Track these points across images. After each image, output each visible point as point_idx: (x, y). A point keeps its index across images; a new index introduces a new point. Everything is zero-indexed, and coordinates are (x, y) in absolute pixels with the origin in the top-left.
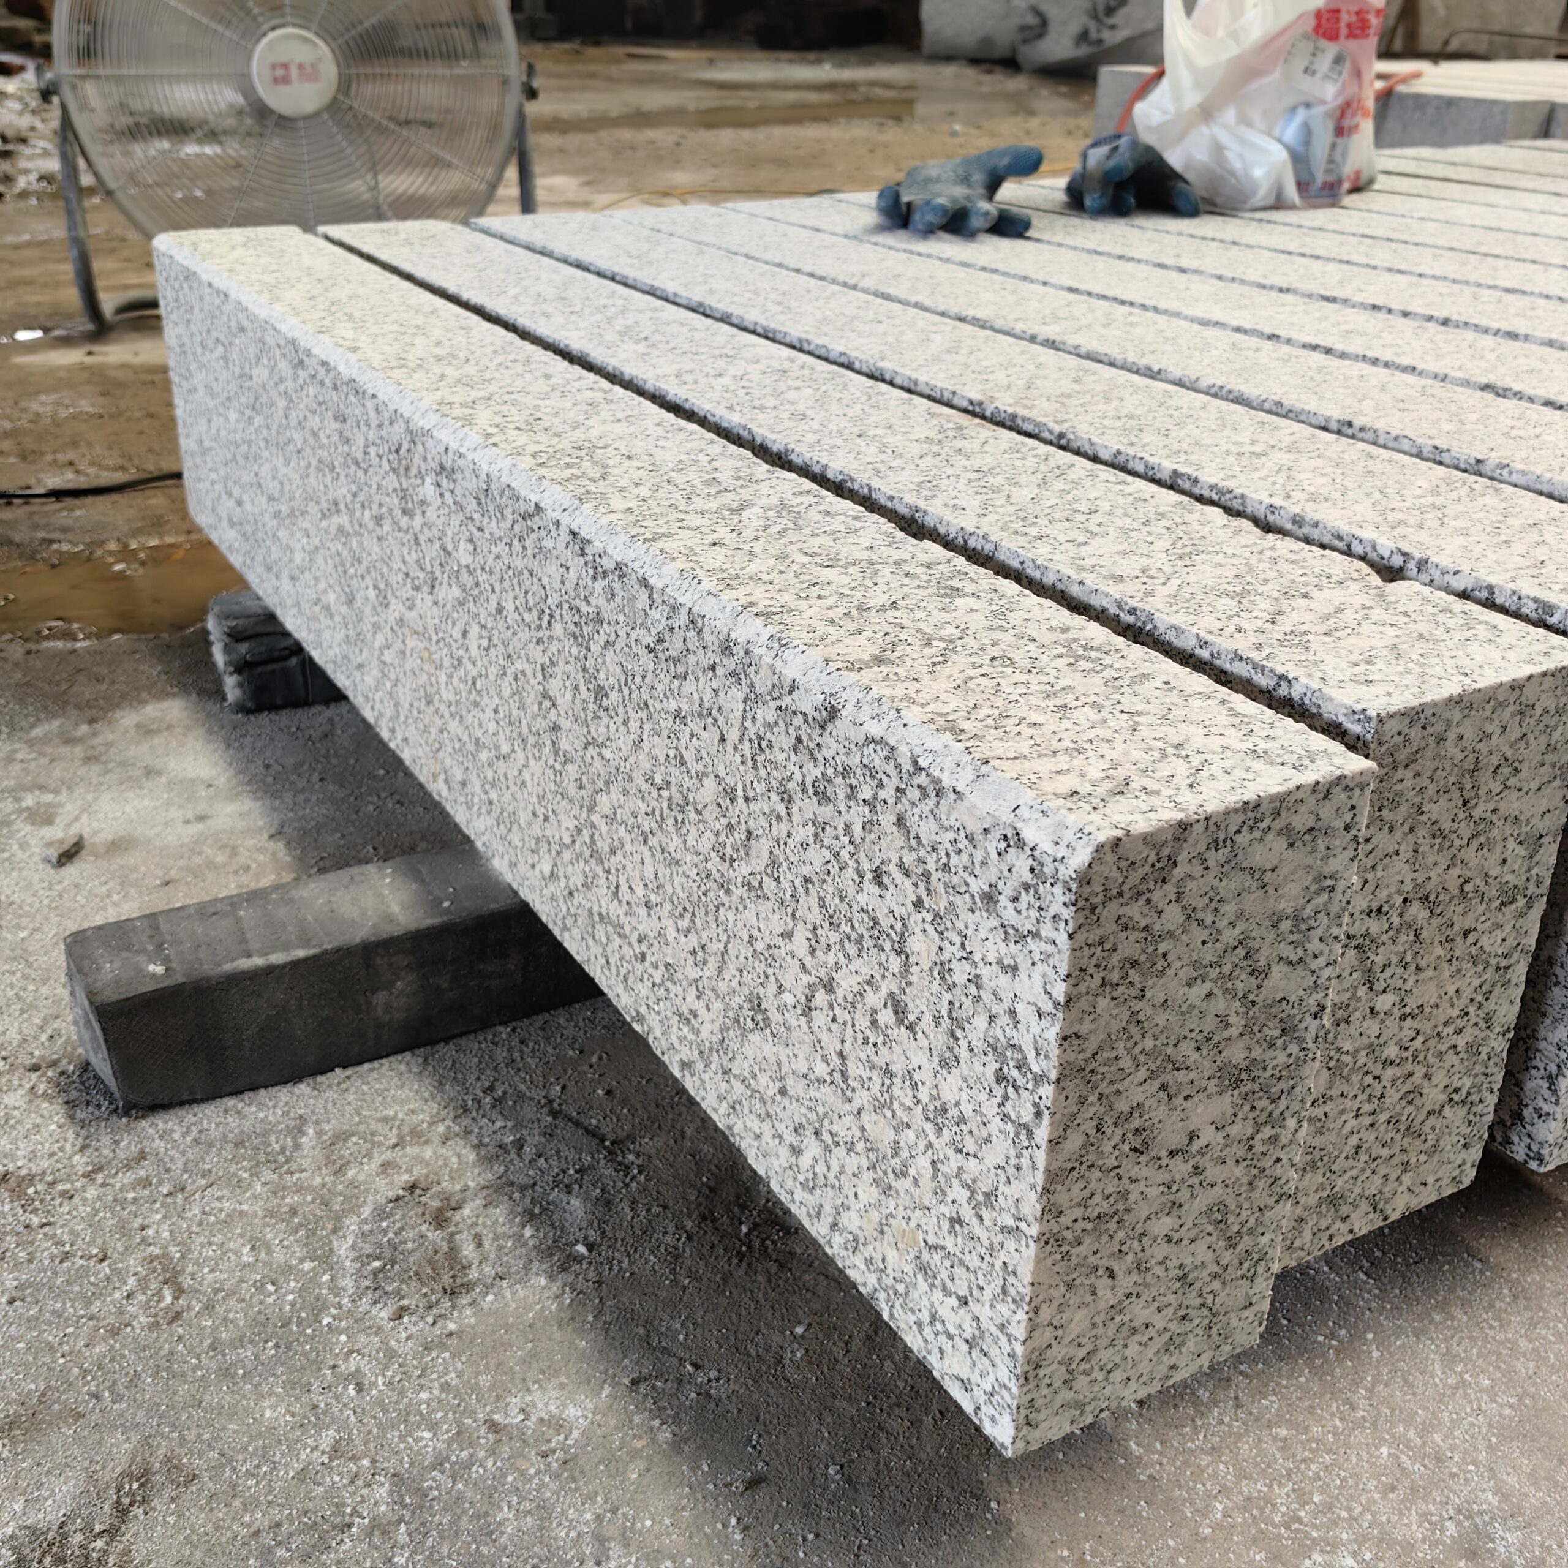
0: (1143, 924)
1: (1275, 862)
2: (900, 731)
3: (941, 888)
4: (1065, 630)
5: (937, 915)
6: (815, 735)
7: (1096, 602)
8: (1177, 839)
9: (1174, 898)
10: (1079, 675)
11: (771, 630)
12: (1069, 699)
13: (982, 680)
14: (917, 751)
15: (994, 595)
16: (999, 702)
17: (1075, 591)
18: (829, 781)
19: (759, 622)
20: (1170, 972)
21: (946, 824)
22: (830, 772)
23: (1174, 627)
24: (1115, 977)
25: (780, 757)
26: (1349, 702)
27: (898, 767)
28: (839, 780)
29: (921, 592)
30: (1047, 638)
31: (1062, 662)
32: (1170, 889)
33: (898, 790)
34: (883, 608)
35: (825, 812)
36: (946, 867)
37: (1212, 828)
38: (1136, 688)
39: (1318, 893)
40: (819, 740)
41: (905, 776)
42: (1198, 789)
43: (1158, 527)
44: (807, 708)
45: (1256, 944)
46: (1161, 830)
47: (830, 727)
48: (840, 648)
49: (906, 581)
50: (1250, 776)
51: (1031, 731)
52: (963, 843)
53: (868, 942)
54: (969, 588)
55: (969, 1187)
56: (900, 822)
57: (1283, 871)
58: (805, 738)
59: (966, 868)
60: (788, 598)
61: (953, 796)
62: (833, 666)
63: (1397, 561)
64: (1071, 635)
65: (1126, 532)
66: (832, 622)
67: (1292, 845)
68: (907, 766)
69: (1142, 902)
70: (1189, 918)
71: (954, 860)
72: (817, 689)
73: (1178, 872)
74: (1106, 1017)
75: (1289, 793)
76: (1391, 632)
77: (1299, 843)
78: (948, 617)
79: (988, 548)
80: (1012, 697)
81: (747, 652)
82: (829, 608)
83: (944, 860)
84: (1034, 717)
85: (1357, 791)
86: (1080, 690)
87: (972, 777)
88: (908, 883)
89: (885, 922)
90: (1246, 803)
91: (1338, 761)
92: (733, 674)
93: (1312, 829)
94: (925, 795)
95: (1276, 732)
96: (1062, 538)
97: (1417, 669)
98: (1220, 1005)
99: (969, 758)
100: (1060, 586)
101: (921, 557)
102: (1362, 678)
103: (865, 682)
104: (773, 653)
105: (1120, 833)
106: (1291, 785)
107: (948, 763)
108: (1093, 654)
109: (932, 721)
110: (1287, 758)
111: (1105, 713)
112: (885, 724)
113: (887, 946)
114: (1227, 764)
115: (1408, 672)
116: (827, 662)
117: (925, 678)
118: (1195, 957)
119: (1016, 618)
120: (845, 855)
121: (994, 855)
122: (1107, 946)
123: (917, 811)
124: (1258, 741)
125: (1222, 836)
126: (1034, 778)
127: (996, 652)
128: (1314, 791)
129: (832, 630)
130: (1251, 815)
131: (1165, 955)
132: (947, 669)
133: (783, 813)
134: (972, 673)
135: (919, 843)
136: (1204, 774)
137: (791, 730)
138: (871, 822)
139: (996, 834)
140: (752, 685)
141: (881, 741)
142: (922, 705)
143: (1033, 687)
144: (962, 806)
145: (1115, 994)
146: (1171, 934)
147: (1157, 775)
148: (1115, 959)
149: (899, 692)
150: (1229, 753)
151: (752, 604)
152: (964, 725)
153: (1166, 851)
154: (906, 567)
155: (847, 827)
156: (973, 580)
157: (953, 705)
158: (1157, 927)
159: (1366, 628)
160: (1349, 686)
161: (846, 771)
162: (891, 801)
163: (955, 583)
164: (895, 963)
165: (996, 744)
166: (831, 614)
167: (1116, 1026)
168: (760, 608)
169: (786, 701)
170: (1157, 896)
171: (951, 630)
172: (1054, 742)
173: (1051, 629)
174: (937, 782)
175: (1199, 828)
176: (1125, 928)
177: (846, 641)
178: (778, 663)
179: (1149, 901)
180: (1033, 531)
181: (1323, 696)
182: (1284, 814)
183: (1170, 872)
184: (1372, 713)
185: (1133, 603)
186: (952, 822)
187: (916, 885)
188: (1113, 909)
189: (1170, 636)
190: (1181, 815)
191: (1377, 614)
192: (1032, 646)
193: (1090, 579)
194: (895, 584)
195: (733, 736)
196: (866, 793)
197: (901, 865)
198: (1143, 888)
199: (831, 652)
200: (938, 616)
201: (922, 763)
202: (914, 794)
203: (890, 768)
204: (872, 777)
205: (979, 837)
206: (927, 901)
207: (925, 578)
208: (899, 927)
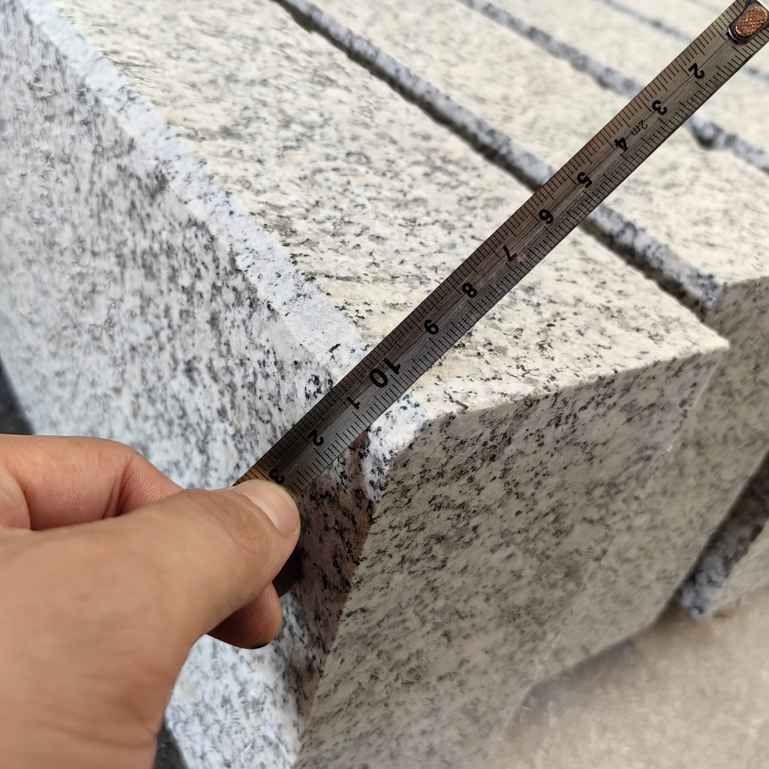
0: (459, 501)
1: (609, 436)
2: (225, 218)
3: (244, 407)
4: (427, 138)
5: (238, 431)
6: (146, 204)
7: (459, 118)
8: (518, 416)
9: (498, 474)
10: (433, 188)
11: (124, 81)
12: (419, 212)
13: (332, 176)
14: (238, 247)
15: (365, 93)
16: (344, 204)
17: (441, 104)
18: (155, 256)
19: (115, 70)
20: (477, 543)
21: (258, 341)
22: (156, 247)
23: (529, 155)
24: (417, 553)
25: (118, 219)
26: (696, 263)
27: (216, 260)
28: (163, 258)
29: (297, 76)
30: (408, 142)
31: (419, 171)
32: (497, 466)
33: (214, 286)
34: (252, 83)
35: (150, 287)
36: (252, 386)
37: (559, 404)
38: (490, 212)
39: (636, 462)
40: (149, 210)
41: (222, 273)
42: (549, 352)
43: (519, 65)
44: (141, 173)
45: (565, 510)
46: (503, 407)
47: (159, 198)
48: (190, 114)
49: (285, 63)
50: (605, 342)
51: (372, 245)
52: (271, 369)
53: (177, 430)
54: (342, 80)
55: (241, 684)
56: (213, 321)
57: (614, 444)
58: (138, 204)
59: (271, 397)
60: (157, 54)
61: (266, 312)
62: (174, 130)
63: (709, 133)
64: (432, 144)
65: (491, 64)
66: (193, 86)
67: (629, 420)
68: (224, 263)
69: (463, 480)
70: (509, 492)
71: (260, 383)
72: (151, 154)
73: (510, 450)
74: (400, 589)
75: (645, 369)
76: (721, 197)
77: (637, 418)
78: (314, 103)
79: (370, 52)
80: (360, 200)
81: (97, 101)
82: (197, 72)
83: (251, 379)
84: (379, 228)
85: (704, 369)
86: (433, 204)
87: (292, 294)
88: (215, 388)
89: (193, 418)
90: (601, 379)
91: (693, 335)
92: (85, 123)
93: (653, 405)
94: (239, 302)
95: (629, 288)
96: (436, 56)
97: (751, 239)
98: (517, 564)
99: (292, 268)
100: (428, 98)
101: (306, 45)
102: (703, 239)
103: (202, 154)
104: (118, 106)
105: (454, 409)
106: (648, 361)
107: (268, 270)
108: (451, 168)
109: (263, 214)
110: (641, 322)
111: (455, 236)
112: (210, 206)
113: (193, 439)
114: (581, 321)
115: (742, 240)
116: (169, 123)
117: (271, 162)
118: (506, 526)
119: (381, 118)
120: (164, 336)
121: (301, 395)
122: (413, 526)
123: (230, 315)
124: (613, 297)
125: (566, 412)
126: (362, 310)
127: (353, 147)
128: (669, 368)
129: (190, 93)
130: (602, 391)
131: (475, 528)
132: (299, 156)
133: (119, 276)
134: (323, 164)
135: (229, 351)
136: (556, 331)
137: (128, 194)
138: (187, 312)
139: (307, 373)
140: (99, 138)
141: (201, 226)
142: (258, 193)
143: (385, 193)
144: (276, 327)
145: (414, 568)
146: (487, 509)
147: (505, 326)
148: (421, 538)
149: (236, 172)
150: (582, 308)
151: (115, 52)
152: (299, 225)
153: (503, 429)
154: (289, 51)
155: (167, 310)
156: (347, 74)
157: (292, 198)
158: (474, 504)
159: (699, 188)
160: (695, 247)
161: (170, 251)
162: (207, 297)
163: (331, 74)
164: (197, 460)
165: (330, 255)
166: (196, 78)
167: (407, 595)
168: (123, 58)
169: (124, 161)
170: (480, 476)
171: (314, 117)
172: (395, 263)
173: (414, 135)
174: (252, 290)
175: (545, 405)
176: (439, 507)
177: (200, 107)
178: (121, 118)
179: (471, 479)
180: (412, 46)
181: (669, 252)
182: (633, 391)
183: (502, 451)
184: (720, 281)
185: (493, 125)
186: (263, 342)
187: (221, 393)
188: (430, 489)
189: (523, 164)
190: (528, 390)
191: (705, 176)
192: (391, 149)
193: (457, 97)
194: (272, 62)
195: (85, 187)
196: (185, 280)
197: (210, 368)
198: (469, 466)
199: (178, 115)
200: (304, 100)
201: (241, 263)
202: (229, 296)
203: (208, 259)
204: (192, 264)
205: (289, 368)
206: (230, 413)
207: (303, 64)
208: (204, 427)
